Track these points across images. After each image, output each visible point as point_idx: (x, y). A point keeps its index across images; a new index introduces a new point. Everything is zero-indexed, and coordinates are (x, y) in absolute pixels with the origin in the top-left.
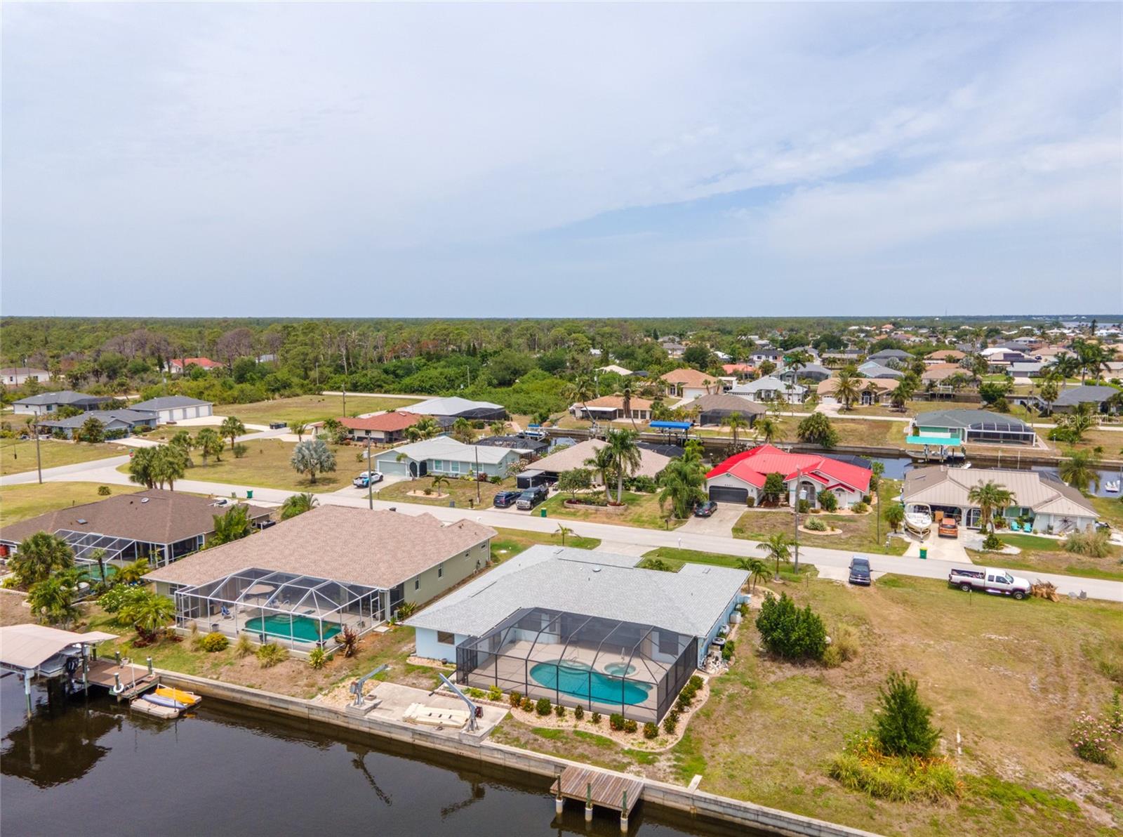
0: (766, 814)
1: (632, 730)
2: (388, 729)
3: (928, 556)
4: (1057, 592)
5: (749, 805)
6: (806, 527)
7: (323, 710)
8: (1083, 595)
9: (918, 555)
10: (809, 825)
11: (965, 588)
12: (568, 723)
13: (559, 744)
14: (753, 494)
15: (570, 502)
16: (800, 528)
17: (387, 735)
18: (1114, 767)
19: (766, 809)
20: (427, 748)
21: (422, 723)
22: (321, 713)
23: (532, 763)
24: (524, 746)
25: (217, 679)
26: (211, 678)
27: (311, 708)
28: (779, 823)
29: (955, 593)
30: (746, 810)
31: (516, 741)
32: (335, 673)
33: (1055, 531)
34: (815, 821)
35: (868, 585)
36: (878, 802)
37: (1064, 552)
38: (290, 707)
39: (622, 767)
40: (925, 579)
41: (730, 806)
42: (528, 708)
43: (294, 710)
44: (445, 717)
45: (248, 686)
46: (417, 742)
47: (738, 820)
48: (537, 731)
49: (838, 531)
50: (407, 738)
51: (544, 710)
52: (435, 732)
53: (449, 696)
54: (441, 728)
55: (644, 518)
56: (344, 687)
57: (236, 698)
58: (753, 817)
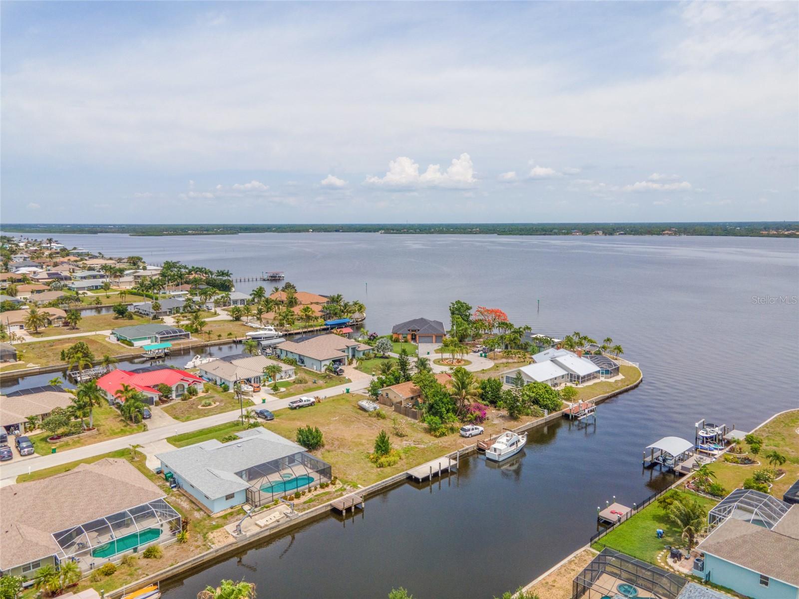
0: (383, 482)
1: (327, 486)
2: (258, 535)
3: (266, 401)
4: (321, 398)
5: (378, 483)
6: (203, 406)
7: (223, 548)
8: (325, 397)
9: (262, 401)
10: (393, 479)
11: (298, 408)
12: (309, 496)
13: (317, 501)
14: (156, 399)
15: (52, 439)
16: (200, 407)
17: (258, 538)
18: (407, 436)
19: (383, 481)
20: (277, 532)
21: (270, 524)
22: (223, 550)
23: (318, 511)
24: (309, 508)
25: (147, 575)
26: (143, 577)
27: (217, 551)
28: (386, 483)
29: (295, 412)
30: (379, 484)
31: (304, 509)
32: (196, 539)
33: (283, 378)
34: (393, 477)
35: (272, 419)
36: (394, 466)
37: (296, 385)
38: (205, 558)
39: (341, 495)
40: (280, 410)
41: (375, 486)
42: (291, 499)
43: (207, 558)
44: (273, 518)
45: (170, 566)
46: (272, 532)
47: (376, 489)
48: (305, 503)
49: (218, 403)
50: (267, 533)
51: (298, 496)
52: (277, 523)
53: (259, 514)
54: (278, 521)
55: (117, 431)
56: (214, 537)
57: (168, 575)
58: (380, 485)
